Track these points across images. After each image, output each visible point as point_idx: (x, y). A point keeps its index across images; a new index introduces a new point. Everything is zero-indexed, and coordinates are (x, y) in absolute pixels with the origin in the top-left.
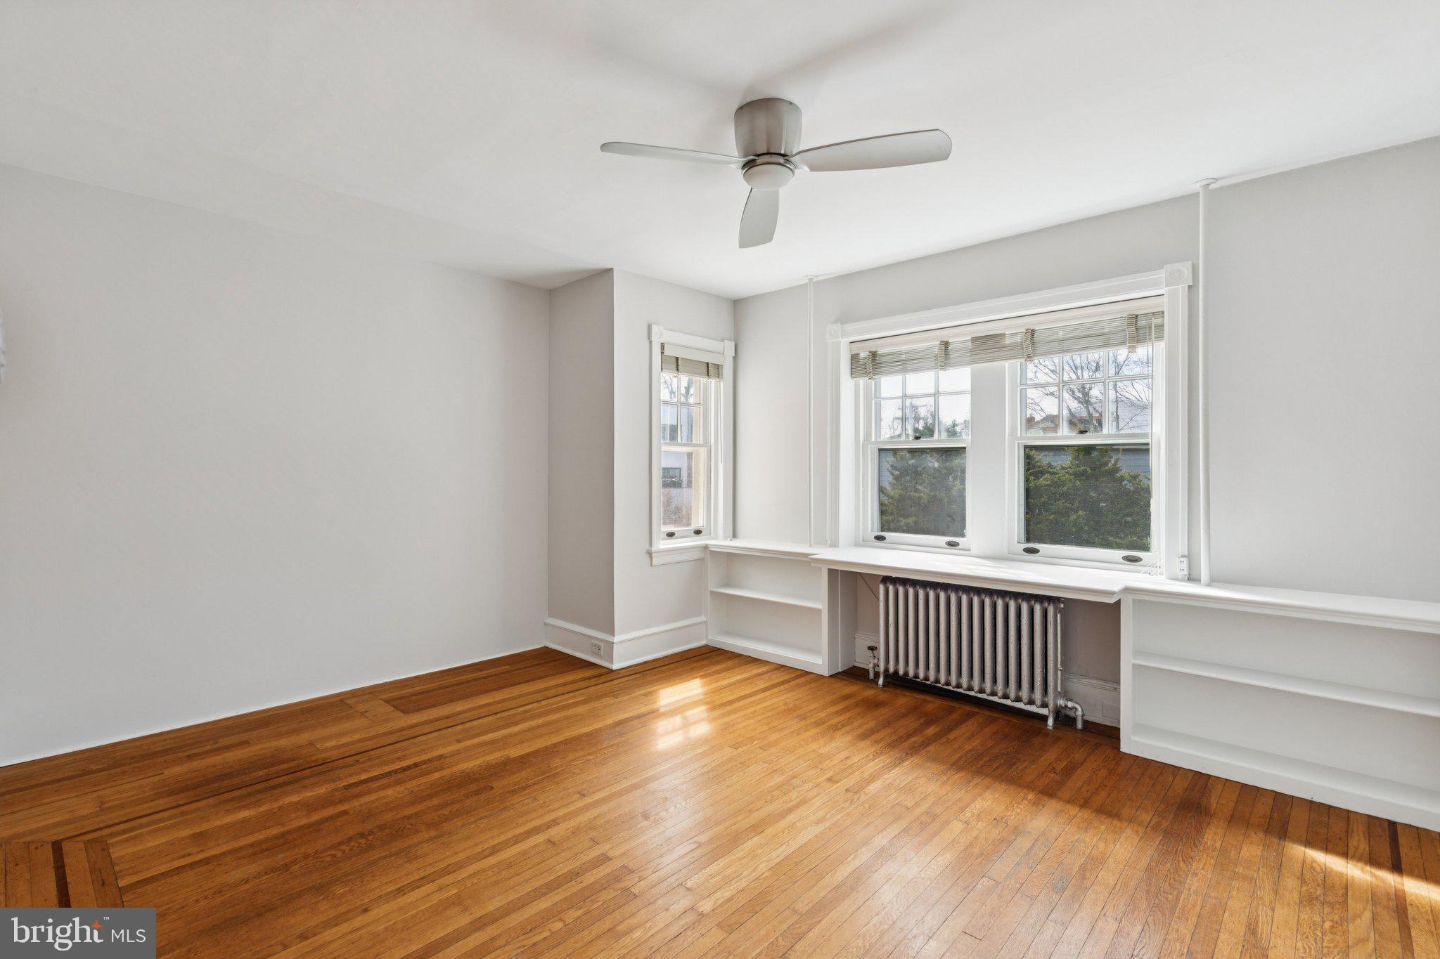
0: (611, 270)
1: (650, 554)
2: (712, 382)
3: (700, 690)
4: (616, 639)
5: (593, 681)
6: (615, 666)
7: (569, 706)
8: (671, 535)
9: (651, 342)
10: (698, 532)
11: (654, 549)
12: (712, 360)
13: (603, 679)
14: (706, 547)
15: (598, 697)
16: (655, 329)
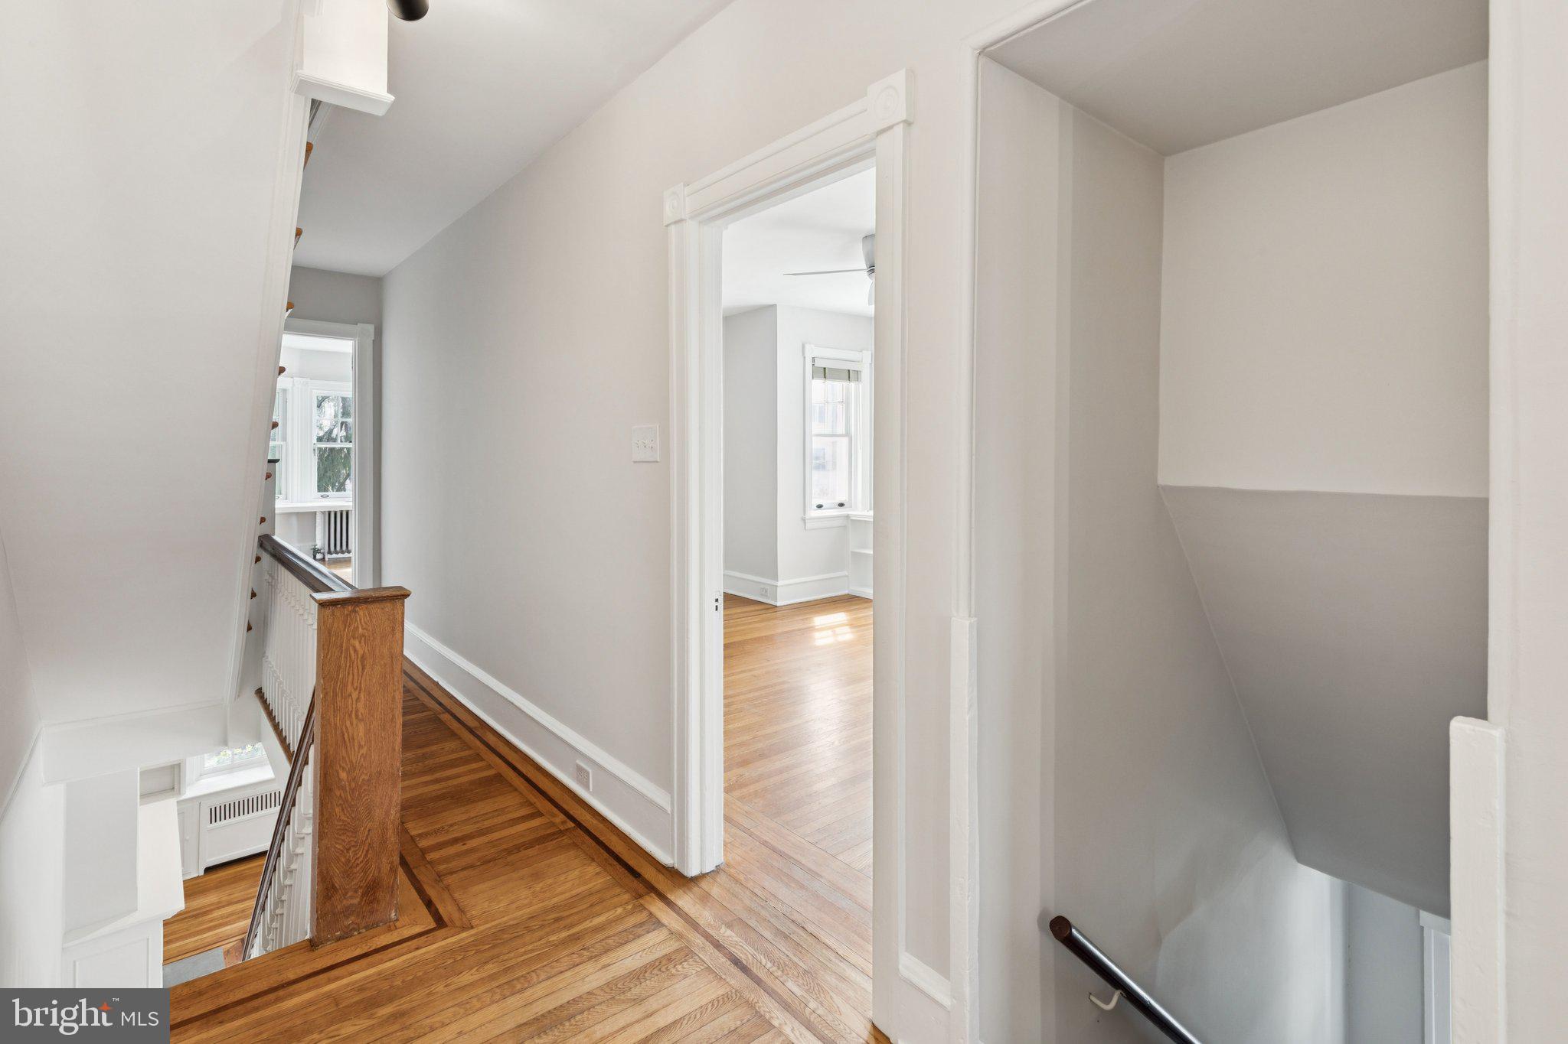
0: (774, 306)
1: (804, 520)
2: (853, 385)
3: (845, 618)
4: (780, 583)
5: (763, 612)
6: (778, 604)
7: (750, 623)
8: (820, 506)
9: (805, 358)
10: (841, 505)
11: (807, 516)
12: (852, 367)
13: (770, 611)
14: (848, 517)
15: (769, 620)
16: (807, 347)
